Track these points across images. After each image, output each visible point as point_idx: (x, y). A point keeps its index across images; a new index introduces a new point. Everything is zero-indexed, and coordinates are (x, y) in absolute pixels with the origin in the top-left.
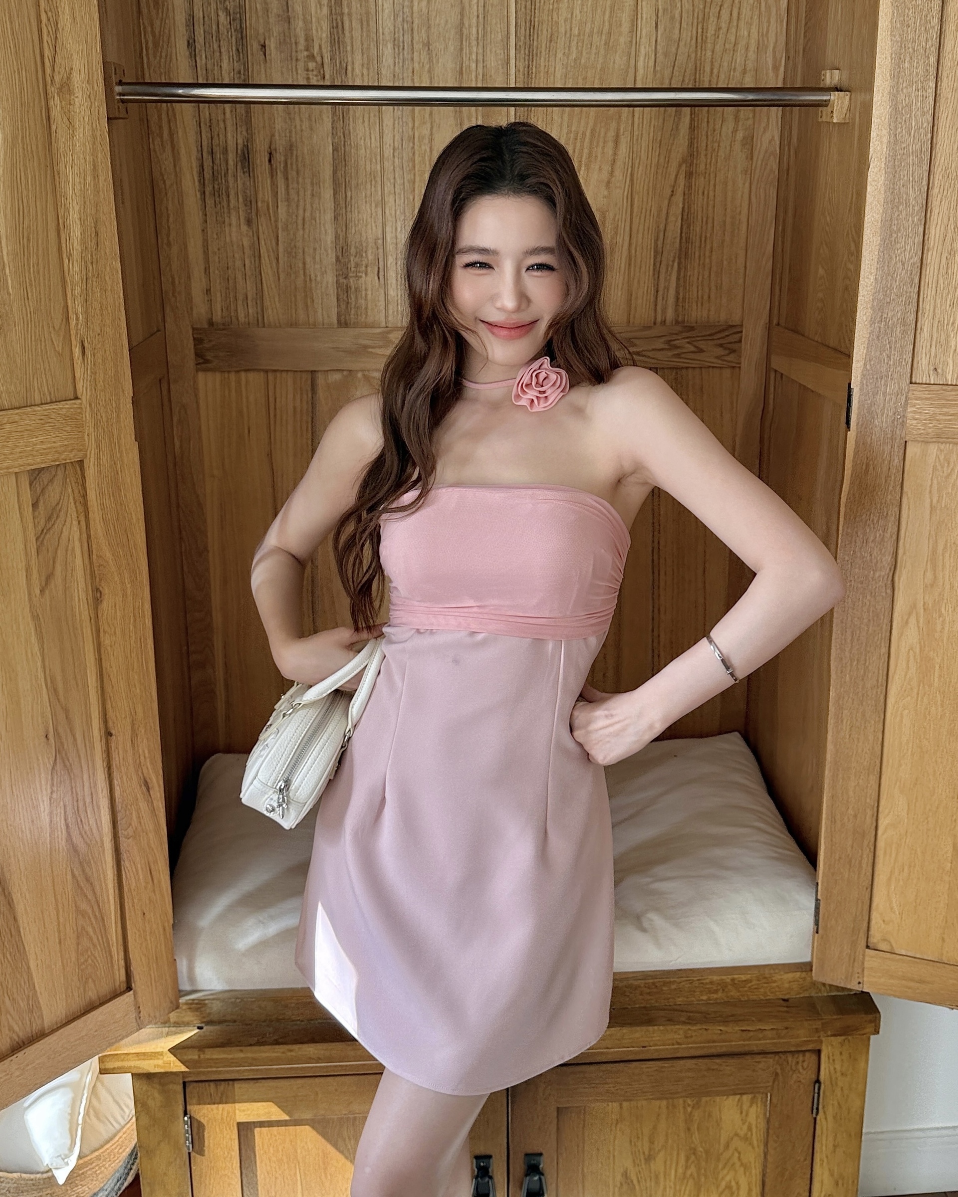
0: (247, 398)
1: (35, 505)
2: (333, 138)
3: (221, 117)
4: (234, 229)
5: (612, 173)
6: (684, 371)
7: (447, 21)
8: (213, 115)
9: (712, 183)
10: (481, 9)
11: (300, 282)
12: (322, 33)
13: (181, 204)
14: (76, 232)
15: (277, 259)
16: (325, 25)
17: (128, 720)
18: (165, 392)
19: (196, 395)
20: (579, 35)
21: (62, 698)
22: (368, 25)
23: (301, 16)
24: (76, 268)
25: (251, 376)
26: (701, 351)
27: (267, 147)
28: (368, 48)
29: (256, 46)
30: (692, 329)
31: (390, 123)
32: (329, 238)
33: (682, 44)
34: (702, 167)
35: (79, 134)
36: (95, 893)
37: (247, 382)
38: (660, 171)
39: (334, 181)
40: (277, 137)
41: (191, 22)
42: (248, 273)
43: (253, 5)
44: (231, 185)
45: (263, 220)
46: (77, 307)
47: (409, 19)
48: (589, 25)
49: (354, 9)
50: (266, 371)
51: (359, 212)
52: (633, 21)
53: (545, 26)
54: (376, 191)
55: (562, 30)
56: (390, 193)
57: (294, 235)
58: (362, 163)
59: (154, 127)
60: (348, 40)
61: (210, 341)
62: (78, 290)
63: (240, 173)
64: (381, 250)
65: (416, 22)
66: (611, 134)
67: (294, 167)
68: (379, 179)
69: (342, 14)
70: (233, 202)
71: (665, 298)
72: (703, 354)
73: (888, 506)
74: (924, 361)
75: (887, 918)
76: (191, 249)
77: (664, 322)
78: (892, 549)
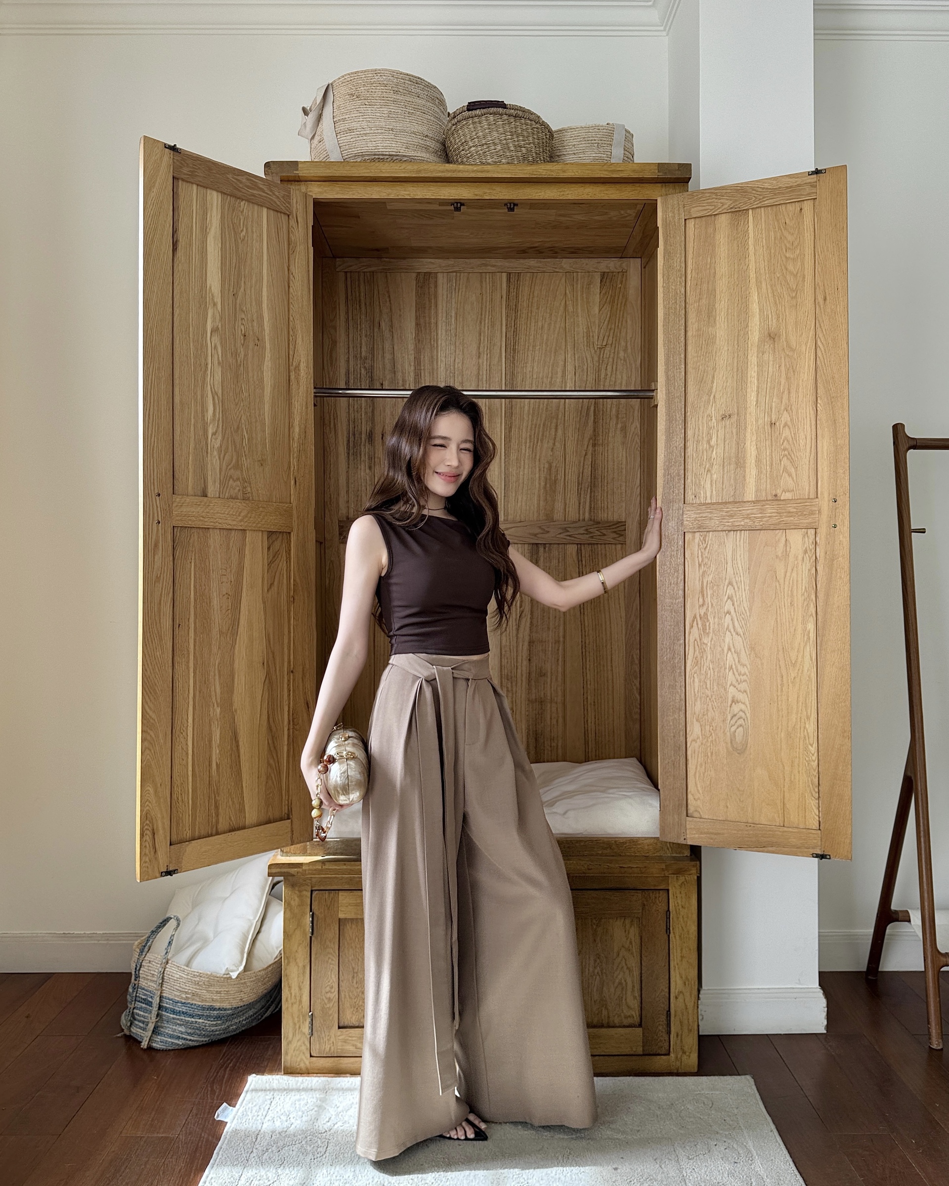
1: (269, 548)
3: (359, 418)
5: (554, 444)
6: (596, 546)
7: (471, 372)
8: (356, 417)
9: (606, 449)
12: (410, 378)
13: (337, 458)
14: (297, 430)
16: (412, 374)
17: (301, 667)
18: (323, 552)
19: (338, 556)
21: (272, 646)
22: (433, 374)
23: (400, 370)
24: (296, 445)
26: (604, 535)
27: (380, 431)
30: (598, 523)
33: (588, 382)
34: (601, 441)
35: (301, 388)
36: (277, 756)
38: (579, 442)
41: (348, 373)
43: (378, 366)
44: (362, 450)
45: (377, 467)
46: (294, 462)
47: (453, 371)
48: (541, 374)
49: (426, 367)
52: (563, 371)
53: (520, 374)
55: (528, 376)
59: (327, 422)
62: (295, 455)
63: (367, 444)
66: (553, 425)
69: (420, 369)
70: (363, 458)
71: (584, 508)
72: (605, 537)
73: (678, 565)
74: (690, 493)
75: (696, 797)
76: (340, 481)
77: (584, 520)
78: (682, 587)
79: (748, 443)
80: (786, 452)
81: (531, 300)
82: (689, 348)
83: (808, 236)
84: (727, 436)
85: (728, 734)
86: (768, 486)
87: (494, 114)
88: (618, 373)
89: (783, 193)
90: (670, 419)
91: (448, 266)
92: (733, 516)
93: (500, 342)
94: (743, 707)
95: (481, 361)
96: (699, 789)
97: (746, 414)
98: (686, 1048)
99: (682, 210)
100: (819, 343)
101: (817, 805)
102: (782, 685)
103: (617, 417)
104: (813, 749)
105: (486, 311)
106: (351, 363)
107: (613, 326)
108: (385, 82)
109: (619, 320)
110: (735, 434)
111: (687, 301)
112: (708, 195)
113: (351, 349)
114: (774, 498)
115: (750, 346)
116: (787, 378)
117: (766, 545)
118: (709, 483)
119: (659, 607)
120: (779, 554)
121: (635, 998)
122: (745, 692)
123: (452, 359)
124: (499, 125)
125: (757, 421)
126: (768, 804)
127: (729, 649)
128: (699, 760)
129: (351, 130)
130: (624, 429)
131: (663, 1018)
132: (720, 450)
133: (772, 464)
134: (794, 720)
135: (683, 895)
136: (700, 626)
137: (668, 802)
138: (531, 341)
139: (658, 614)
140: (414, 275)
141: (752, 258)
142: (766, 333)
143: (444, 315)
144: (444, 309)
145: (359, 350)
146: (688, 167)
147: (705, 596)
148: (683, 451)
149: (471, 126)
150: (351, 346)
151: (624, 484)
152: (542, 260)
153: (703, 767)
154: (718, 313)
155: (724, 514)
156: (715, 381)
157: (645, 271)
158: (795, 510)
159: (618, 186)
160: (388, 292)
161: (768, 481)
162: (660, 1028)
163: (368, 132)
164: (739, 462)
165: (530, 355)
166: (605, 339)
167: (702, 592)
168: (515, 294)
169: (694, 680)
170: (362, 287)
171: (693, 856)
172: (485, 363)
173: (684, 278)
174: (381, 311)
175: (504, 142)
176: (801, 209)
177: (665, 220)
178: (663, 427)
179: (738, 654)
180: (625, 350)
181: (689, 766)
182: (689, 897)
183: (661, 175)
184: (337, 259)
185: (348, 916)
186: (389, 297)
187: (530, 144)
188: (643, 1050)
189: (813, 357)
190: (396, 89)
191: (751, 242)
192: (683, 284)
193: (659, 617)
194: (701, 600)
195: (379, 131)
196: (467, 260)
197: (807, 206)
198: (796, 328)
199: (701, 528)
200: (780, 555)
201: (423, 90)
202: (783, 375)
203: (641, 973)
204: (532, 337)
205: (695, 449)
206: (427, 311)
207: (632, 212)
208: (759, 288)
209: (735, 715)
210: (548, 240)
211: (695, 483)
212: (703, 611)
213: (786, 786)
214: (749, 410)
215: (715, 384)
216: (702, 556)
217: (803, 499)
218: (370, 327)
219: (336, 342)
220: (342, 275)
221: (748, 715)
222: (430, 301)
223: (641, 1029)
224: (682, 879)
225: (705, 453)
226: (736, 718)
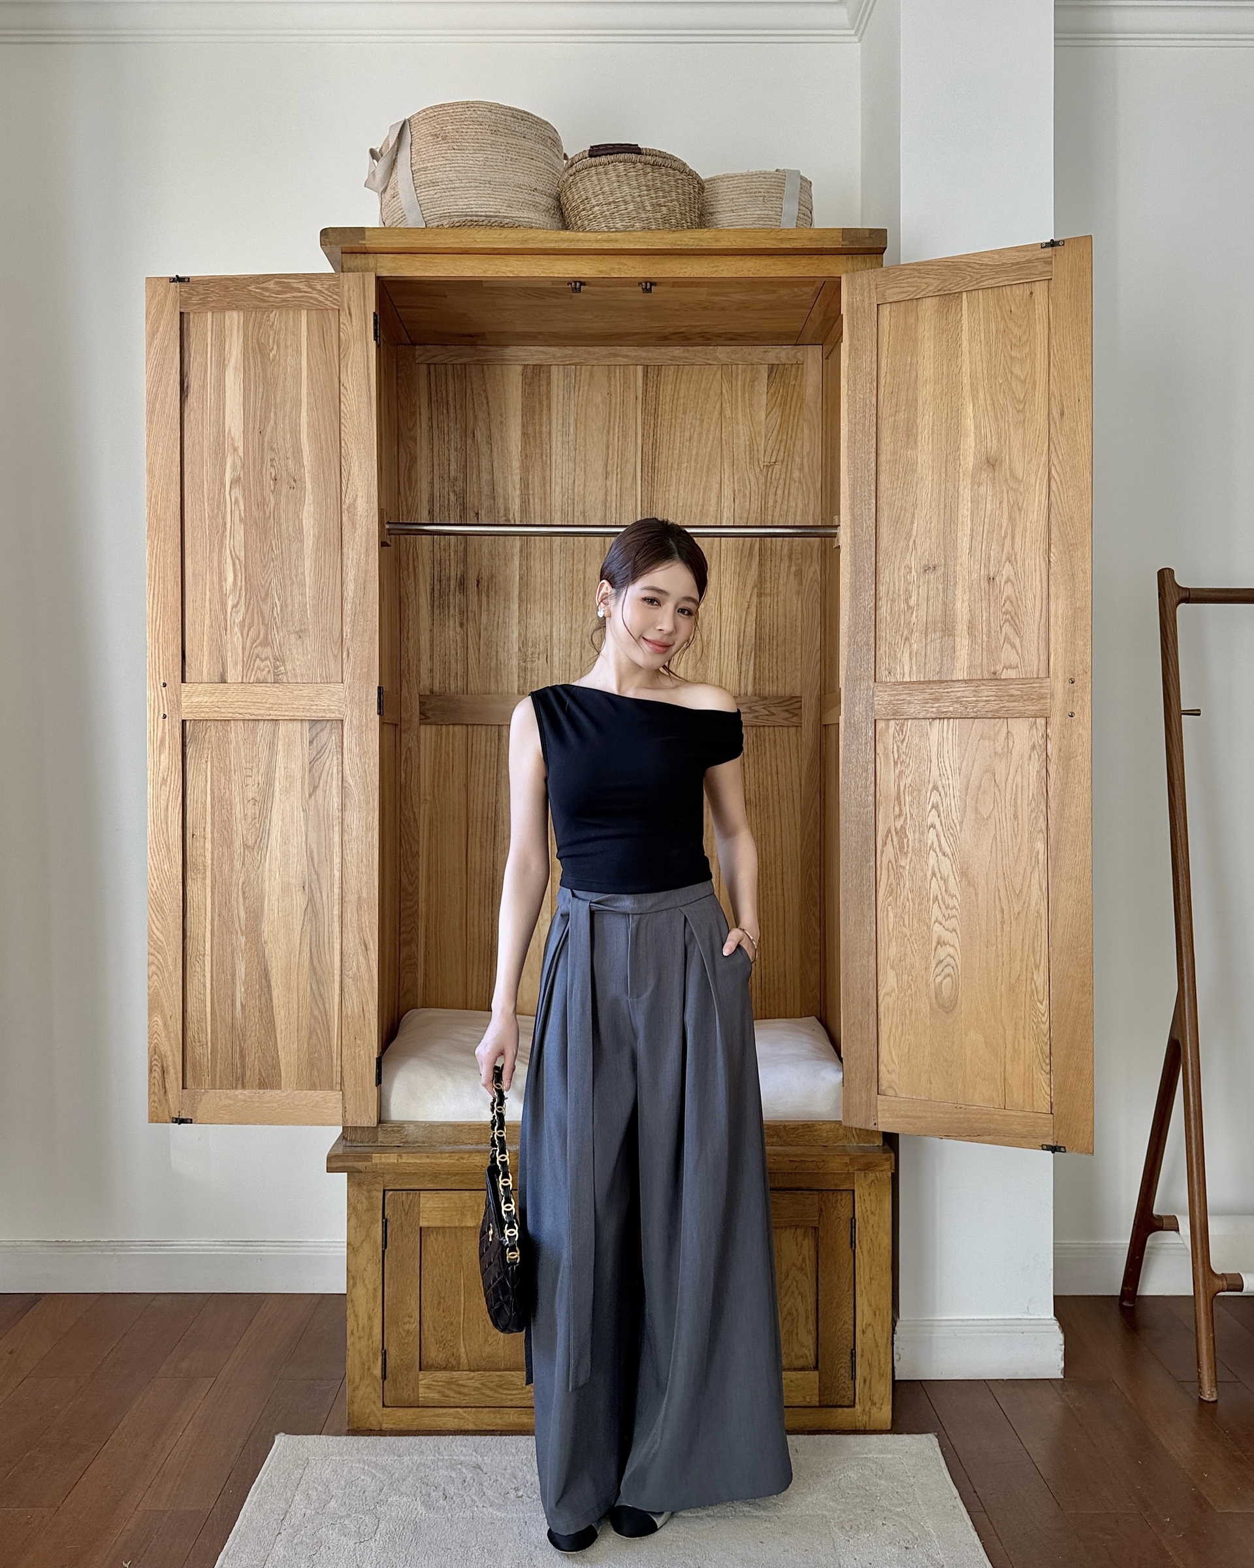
0: (453, 744)
2: (520, 571)
3: (447, 558)
4: (451, 629)
6: (762, 729)
7: (596, 499)
8: (443, 557)
9: (775, 600)
10: (618, 492)
11: (493, 664)
12: (516, 505)
13: (418, 612)
15: (479, 650)
16: (517, 501)
18: (398, 738)
19: (418, 741)
20: (683, 506)
22: (545, 501)
23: (502, 496)
25: (457, 728)
26: (773, 714)
27: (476, 576)
28: (545, 515)
29: (472, 514)
30: (767, 699)
31: (558, 562)
32: (516, 635)
33: (751, 512)
34: (768, 590)
37: (454, 733)
38: (740, 592)
39: (519, 599)
40: (483, 570)
41: (431, 499)
42: (459, 658)
43: (472, 489)
44: (451, 601)
45: (471, 623)
47: (572, 497)
48: (689, 500)
49: (536, 491)
50: (467, 725)
51: (535, 619)
52: (718, 497)
53: (660, 501)
54: (547, 604)
55: (672, 504)
56: (556, 606)
57: (491, 633)
58: (538, 587)
59: (404, 564)
60: (532, 512)
61: (430, 704)
63: (457, 592)
64: (549, 643)
65: (576, 498)
67: (494, 590)
68: (549, 597)
69: (528, 494)
70: (452, 612)
71: (746, 678)
72: (774, 717)
73: (867, 763)
74: (883, 668)
75: (890, 1069)
76: (422, 642)
77: (746, 694)
78: (872, 792)
79: (959, 604)
80: (1008, 616)
81: (675, 402)
82: (883, 477)
83: (1041, 330)
84: (931, 593)
85: (932, 985)
86: (985, 661)
87: (625, 161)
88: (791, 499)
89: (1006, 272)
90: (857, 570)
91: (566, 356)
92: (938, 700)
93: (634, 457)
94: (951, 950)
95: (609, 483)
96: (894, 1057)
97: (955, 565)
98: (876, 1398)
99: (873, 293)
100: (1053, 472)
101: (1048, 1082)
102: (1003, 922)
103: (790, 558)
104: (1043, 1008)
105: (615, 416)
106: (436, 485)
107: (785, 437)
108: (481, 120)
109: (792, 429)
110: (941, 592)
111: (880, 414)
112: (908, 272)
113: (436, 468)
114: (992, 677)
115: (961, 476)
116: (1011, 519)
117: (982, 737)
118: (908, 655)
119: (842, 818)
120: (999, 750)
121: (809, 1332)
122: (955, 931)
123: (571, 481)
124: (632, 176)
125: (970, 573)
126: (984, 1079)
127: (934, 874)
128: (895, 1020)
129: (434, 183)
130: (799, 574)
131: (847, 1358)
132: (922, 612)
133: (990, 632)
134: (1019, 968)
135: (873, 1197)
136: (895, 843)
137: (853, 1075)
138: (676, 456)
139: (841, 826)
140: (520, 368)
141: (966, 357)
142: (984, 458)
143: (560, 421)
144: (560, 415)
145: (447, 468)
146: (881, 234)
147: (903, 803)
148: (873, 612)
149: (594, 178)
150: (436, 463)
151: (800, 647)
152: (690, 348)
153: (900, 1029)
154: (920, 431)
155: (927, 696)
156: (916, 522)
157: (827, 363)
158: (1019, 693)
159: (789, 259)
160: (485, 391)
161: (985, 654)
162: (842, 1371)
163: (457, 185)
164: (948, 629)
165: (674, 475)
166: (774, 454)
167: (898, 798)
168: (654, 393)
169: (887, 915)
170: (449, 384)
171: (887, 1147)
172: (614, 486)
173: (875, 384)
174: (475, 417)
175: (638, 199)
176: (1031, 293)
177: (850, 305)
178: (847, 581)
179: (945, 881)
180: (801, 469)
181: (882, 1028)
182: (881, 1201)
183: (846, 244)
184: (417, 347)
185: (432, 1224)
186: (487, 397)
187: (672, 201)
188: (820, 1401)
189: (1045, 490)
190: (495, 128)
191: (965, 336)
192: (875, 392)
193: (841, 831)
194: (897, 809)
195: (472, 184)
196: (590, 349)
197: (1040, 289)
198: (1024, 452)
199: (897, 715)
200: (1000, 752)
201: (530, 128)
202: (1006, 515)
203: (817, 1300)
204: (677, 452)
205: (889, 611)
206: (537, 417)
207: (810, 290)
208: (975, 398)
209: (941, 962)
210: (698, 324)
211: (890, 655)
212: (899, 824)
213: (1008, 1056)
214: (959, 561)
215: (915, 525)
216: (898, 751)
217: (1031, 679)
218: (461, 437)
219: (416, 458)
220: (423, 368)
221: (957, 961)
222: (541, 402)
223: (817, 1373)
224: (871, 1176)
225: (902, 617)
226: (943, 965)
